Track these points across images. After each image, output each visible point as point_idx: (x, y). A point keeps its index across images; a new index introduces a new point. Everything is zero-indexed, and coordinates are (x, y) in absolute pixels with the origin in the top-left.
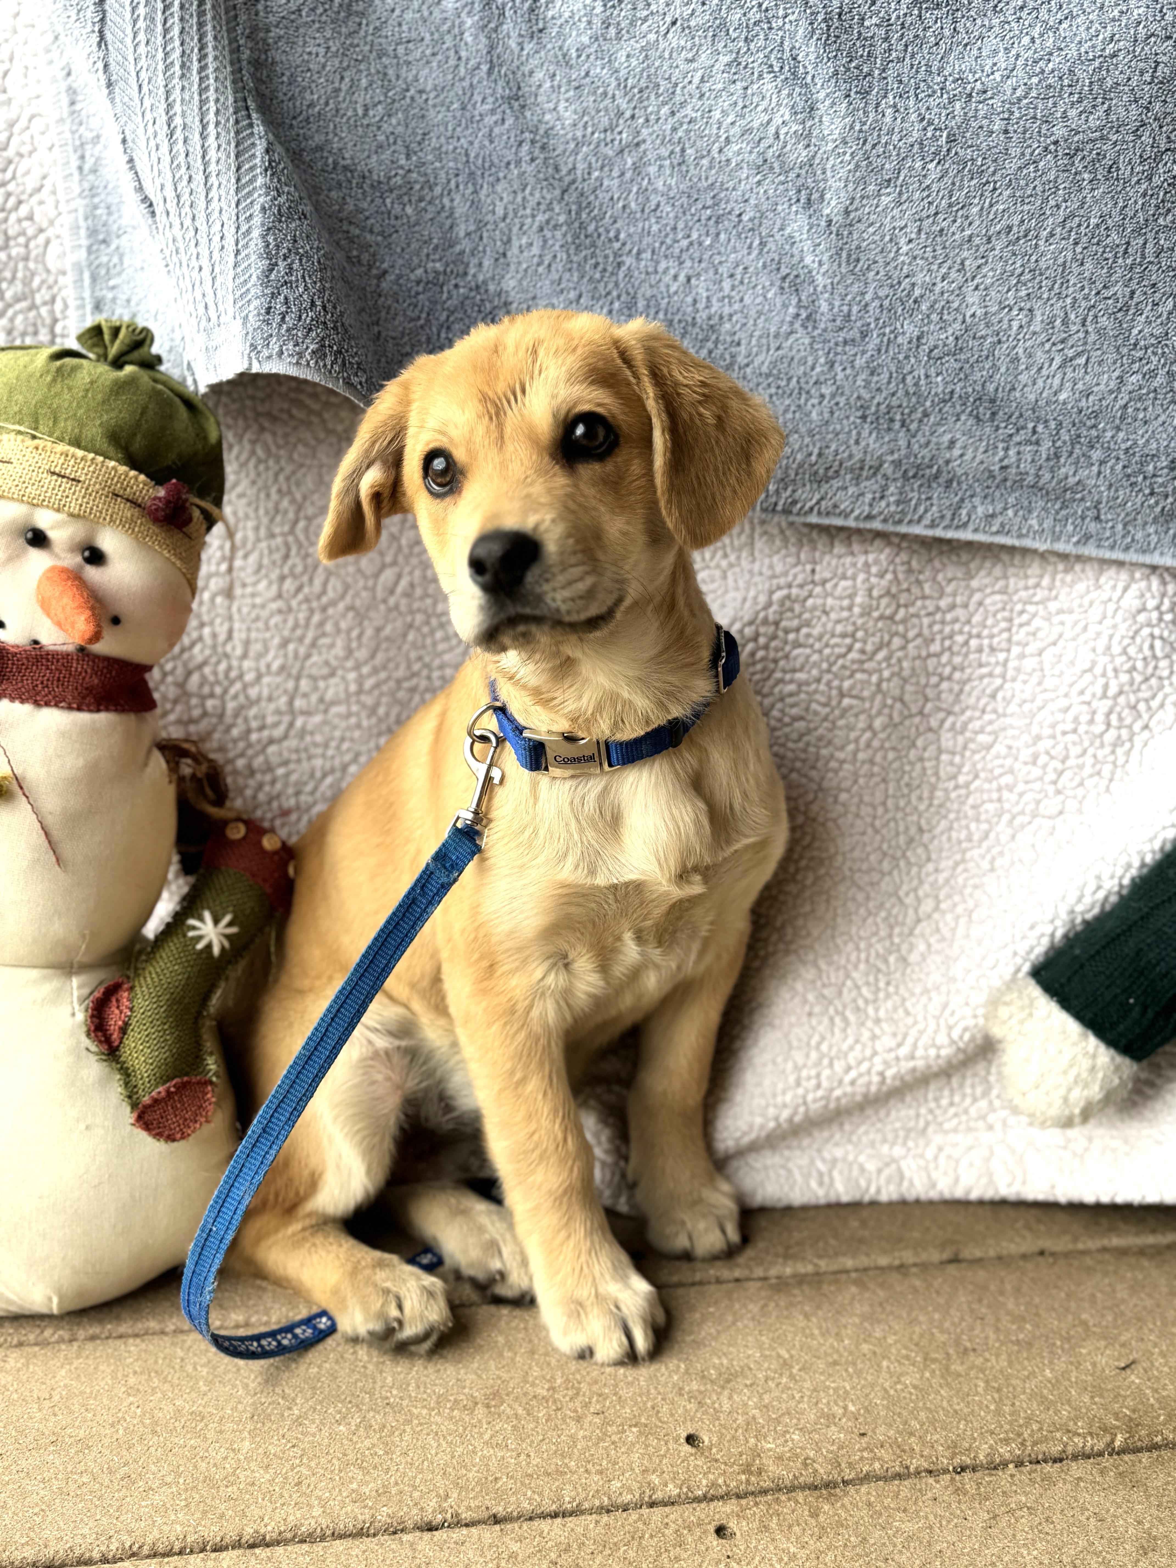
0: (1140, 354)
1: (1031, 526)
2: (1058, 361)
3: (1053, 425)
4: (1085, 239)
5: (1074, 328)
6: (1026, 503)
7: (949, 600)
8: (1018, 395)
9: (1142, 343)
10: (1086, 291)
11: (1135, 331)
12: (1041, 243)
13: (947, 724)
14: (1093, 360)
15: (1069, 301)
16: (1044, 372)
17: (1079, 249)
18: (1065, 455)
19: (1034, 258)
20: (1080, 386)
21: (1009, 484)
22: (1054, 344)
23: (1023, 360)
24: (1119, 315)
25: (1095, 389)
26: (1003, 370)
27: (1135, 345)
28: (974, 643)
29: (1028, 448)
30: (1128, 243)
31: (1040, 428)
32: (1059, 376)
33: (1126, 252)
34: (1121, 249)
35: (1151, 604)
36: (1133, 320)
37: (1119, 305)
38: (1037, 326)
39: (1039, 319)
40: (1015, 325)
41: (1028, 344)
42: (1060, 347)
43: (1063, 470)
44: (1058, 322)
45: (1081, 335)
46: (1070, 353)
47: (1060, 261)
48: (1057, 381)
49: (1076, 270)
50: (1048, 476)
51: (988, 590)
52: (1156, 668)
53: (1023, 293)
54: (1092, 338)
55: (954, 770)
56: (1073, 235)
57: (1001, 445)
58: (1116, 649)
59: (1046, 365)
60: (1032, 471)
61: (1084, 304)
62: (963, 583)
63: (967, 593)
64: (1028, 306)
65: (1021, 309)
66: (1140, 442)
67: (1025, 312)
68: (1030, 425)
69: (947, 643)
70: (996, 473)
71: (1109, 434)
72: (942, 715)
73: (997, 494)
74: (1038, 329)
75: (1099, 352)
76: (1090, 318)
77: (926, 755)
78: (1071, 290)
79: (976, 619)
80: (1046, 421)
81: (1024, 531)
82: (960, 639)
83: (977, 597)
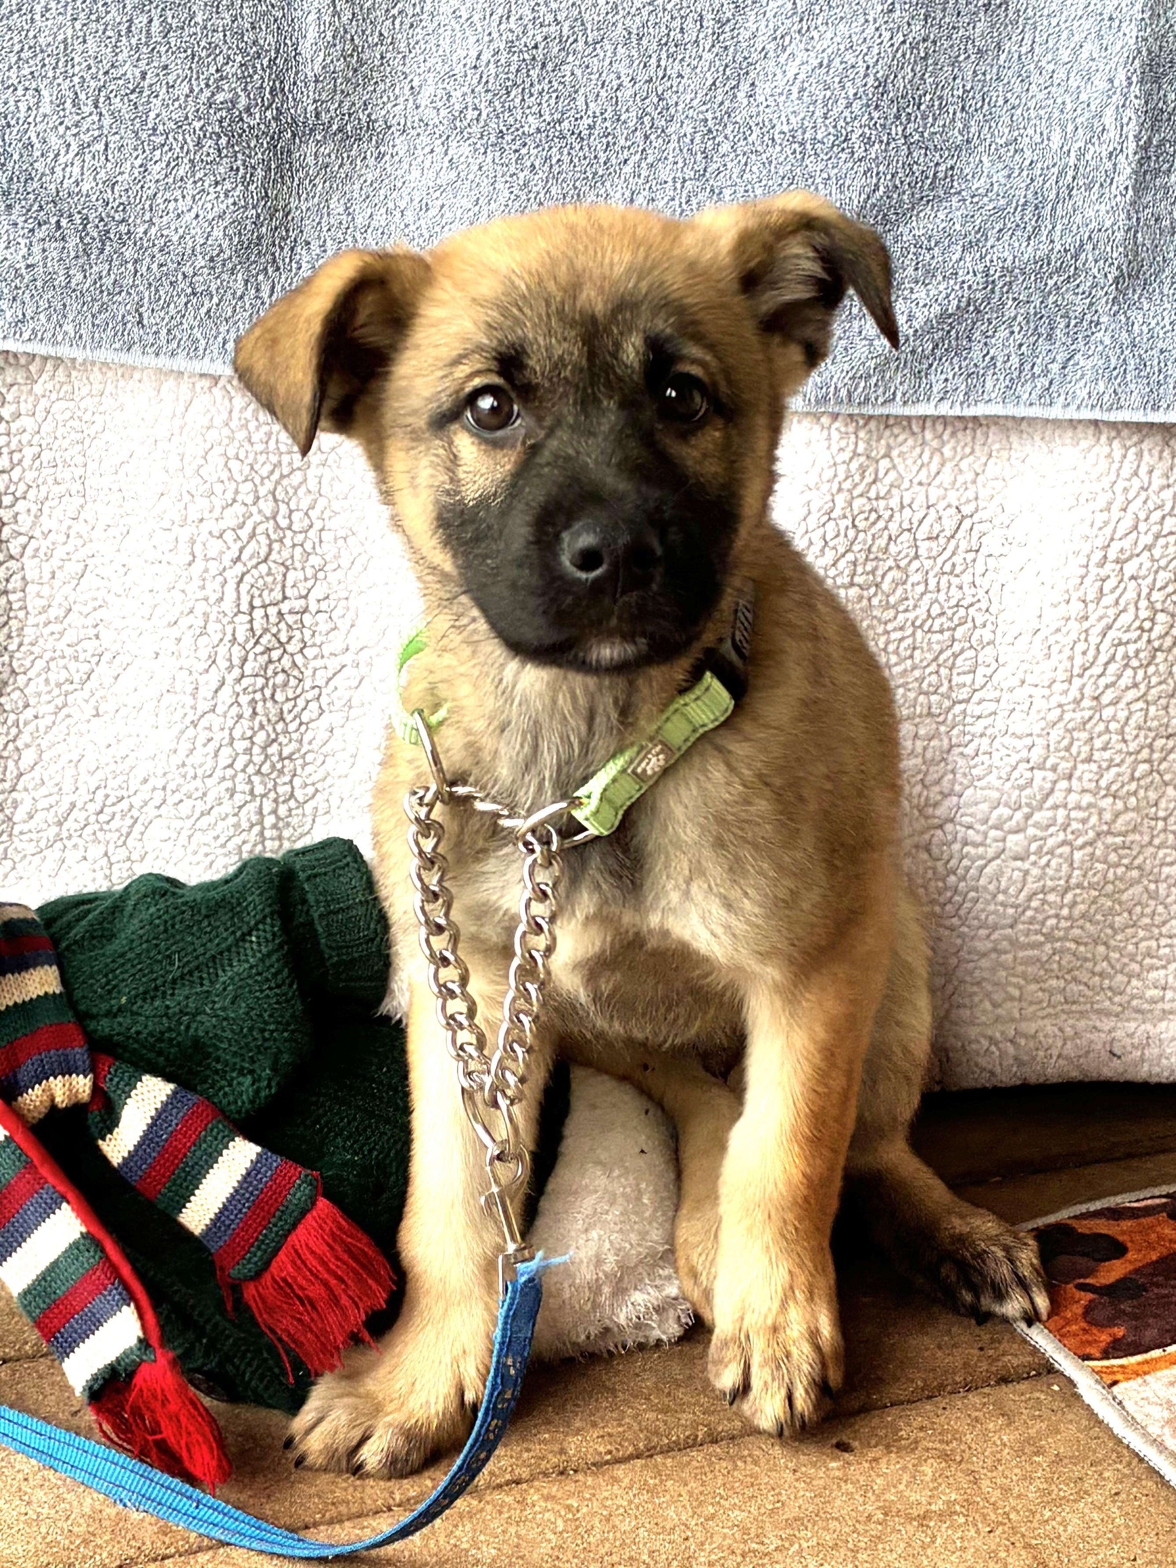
0: (161, 139)
1: (66, 333)
2: (74, 148)
3: (77, 219)
4: (82, 15)
5: (86, 110)
6: (59, 306)
7: (13, 408)
8: (36, 185)
9: (161, 128)
10: (94, 70)
11: (152, 115)
12: (37, 17)
13: (29, 551)
14: (111, 145)
15: (76, 79)
16: (62, 160)
17: (78, 25)
18: (96, 252)
19: (31, 34)
20: (102, 175)
21: (39, 284)
22: (68, 128)
23: (37, 145)
24: (132, 97)
25: (119, 178)
26: (16, 157)
27: (154, 129)
28: (46, 456)
29: (54, 245)
30: (130, 21)
31: (64, 222)
32: (77, 163)
33: (129, 30)
34: (123, 28)
35: (218, 421)
36: (149, 102)
37: (131, 86)
38: (46, 108)
39: (47, 99)
40: (23, 106)
41: (40, 127)
42: (74, 131)
43: (95, 269)
44: (68, 104)
45: (95, 118)
46: (86, 138)
47: (60, 38)
48: (76, 170)
49: (79, 48)
50: (80, 277)
51: (54, 396)
52: (237, 492)
53: (26, 71)
54: (107, 121)
55: (44, 602)
56: (70, 11)
57: (23, 241)
58: (189, 471)
59: (62, 152)
60: (62, 273)
61: (93, 84)
62: (25, 389)
63: (31, 399)
64: (34, 85)
65: (27, 89)
66: (175, 238)
67: (31, 92)
68: (53, 220)
69: (16, 457)
70: (23, 271)
71: (141, 230)
72: (23, 540)
73: (27, 295)
74: (48, 111)
75: (117, 137)
76: (102, 100)
77: (10, 587)
78: (77, 69)
79: (46, 428)
80: (70, 216)
81: (60, 338)
82: (29, 452)
83: (43, 403)
